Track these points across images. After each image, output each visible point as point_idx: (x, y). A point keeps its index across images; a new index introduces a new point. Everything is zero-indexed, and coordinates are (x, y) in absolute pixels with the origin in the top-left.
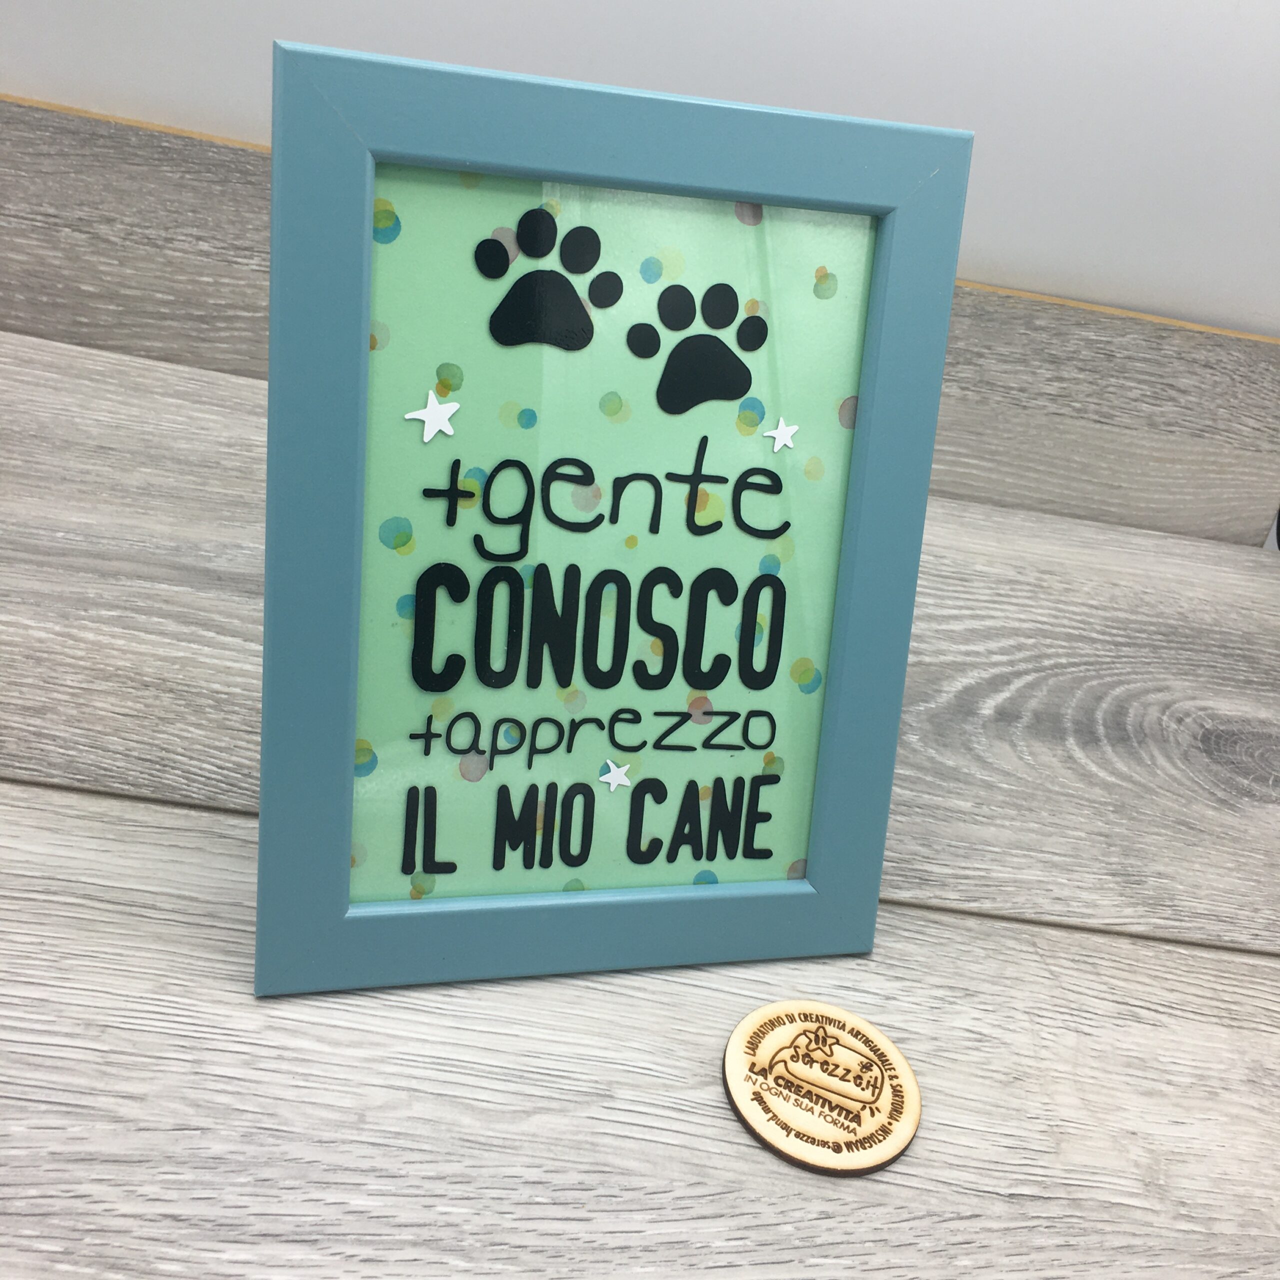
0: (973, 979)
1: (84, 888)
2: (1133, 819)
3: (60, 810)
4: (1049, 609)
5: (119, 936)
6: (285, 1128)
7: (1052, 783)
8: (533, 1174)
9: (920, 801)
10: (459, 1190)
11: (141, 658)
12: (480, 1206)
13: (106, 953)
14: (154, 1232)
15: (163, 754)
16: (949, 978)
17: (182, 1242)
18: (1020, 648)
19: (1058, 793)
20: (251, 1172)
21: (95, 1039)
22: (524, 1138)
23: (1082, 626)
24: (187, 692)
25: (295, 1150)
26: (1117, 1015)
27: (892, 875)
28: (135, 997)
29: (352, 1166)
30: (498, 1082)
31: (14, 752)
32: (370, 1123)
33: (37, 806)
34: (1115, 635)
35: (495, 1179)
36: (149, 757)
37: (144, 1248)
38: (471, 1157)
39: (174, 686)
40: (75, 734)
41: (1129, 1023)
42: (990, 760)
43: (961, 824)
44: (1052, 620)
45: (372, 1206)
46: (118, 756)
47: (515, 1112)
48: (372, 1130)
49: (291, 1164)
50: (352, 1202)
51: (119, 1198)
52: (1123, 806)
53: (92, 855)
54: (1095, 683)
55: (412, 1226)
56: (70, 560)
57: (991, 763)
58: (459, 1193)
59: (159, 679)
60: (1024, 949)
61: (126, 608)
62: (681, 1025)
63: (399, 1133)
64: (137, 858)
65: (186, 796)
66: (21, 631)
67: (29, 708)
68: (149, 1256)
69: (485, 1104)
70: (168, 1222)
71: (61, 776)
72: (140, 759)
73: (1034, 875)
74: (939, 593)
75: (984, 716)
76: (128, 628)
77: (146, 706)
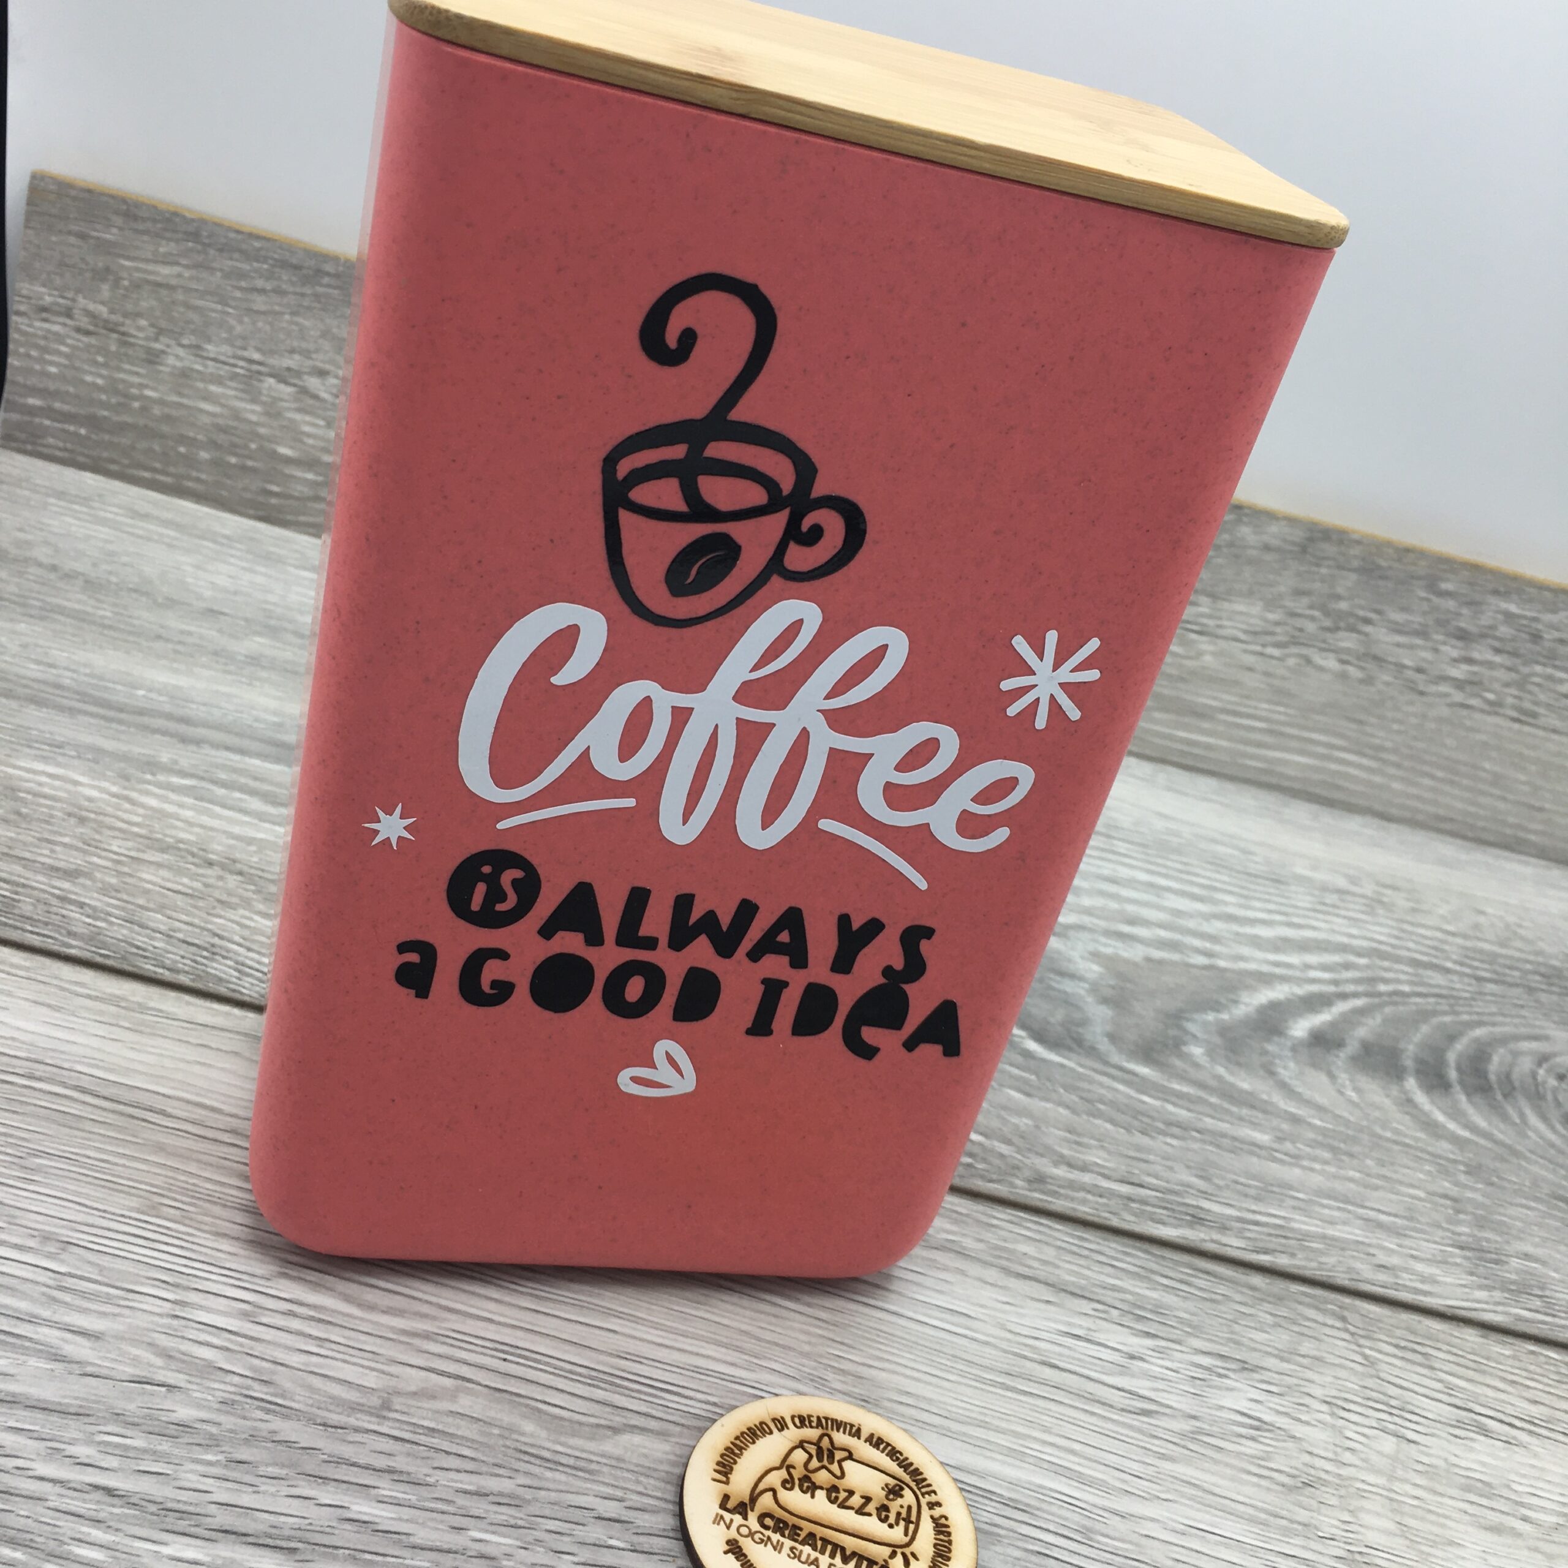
0: (1255, 1350)
1: (79, 1079)
2: (1492, 1184)
3: (67, 986)
4: (1392, 927)
5: (108, 1140)
6: (280, 1401)
7: (1384, 1127)
8: (611, 1509)
9: (1200, 1125)
10: (505, 1514)
11: (210, 833)
12: (530, 1539)
13: (89, 1157)
14: (75, 1505)
16: (1221, 1344)
17: (111, 1524)
18: (1347, 966)
19: (1388, 1140)
20: (223, 1449)
21: (50, 1256)
22: (604, 1461)
23: (1433, 952)
24: (260, 877)
25: (288, 1429)
26: (1454, 1423)
27: (1154, 1206)
28: (114, 1214)
29: (361, 1462)
30: (580, 1385)
31: (28, 914)
32: (396, 1411)
33: (40, 978)
34: (1477, 968)
35: (556, 1507)
36: (196, 941)
37: (58, 1523)
38: (526, 1473)
39: (245, 869)
40: (109, 905)
41: (1472, 1435)
42: (1300, 1090)
43: (1255, 1160)
44: (1393, 941)
45: (381, 1517)
46: (158, 935)
47: (598, 1426)
48: (398, 1420)
49: (280, 1447)
50: (355, 1508)
51: (39, 1454)
52: (1480, 1166)
53: (95, 1042)
54: (1447, 1019)
55: (431, 1550)
56: (146, 720)
57: (1300, 1094)
58: (505, 1517)
59: (228, 859)
60: (1330, 1322)
61: (202, 779)
62: (840, 1350)
63: (433, 1430)
64: (153, 1054)
65: (234, 991)
66: (70, 787)
67: (57, 869)
68: (64, 1535)
69: (557, 1411)
70: (98, 1495)
71: (80, 948)
73: (1349, 1233)
74: (1245, 892)
75: (1296, 1038)
76: (201, 799)
77: (206, 885)
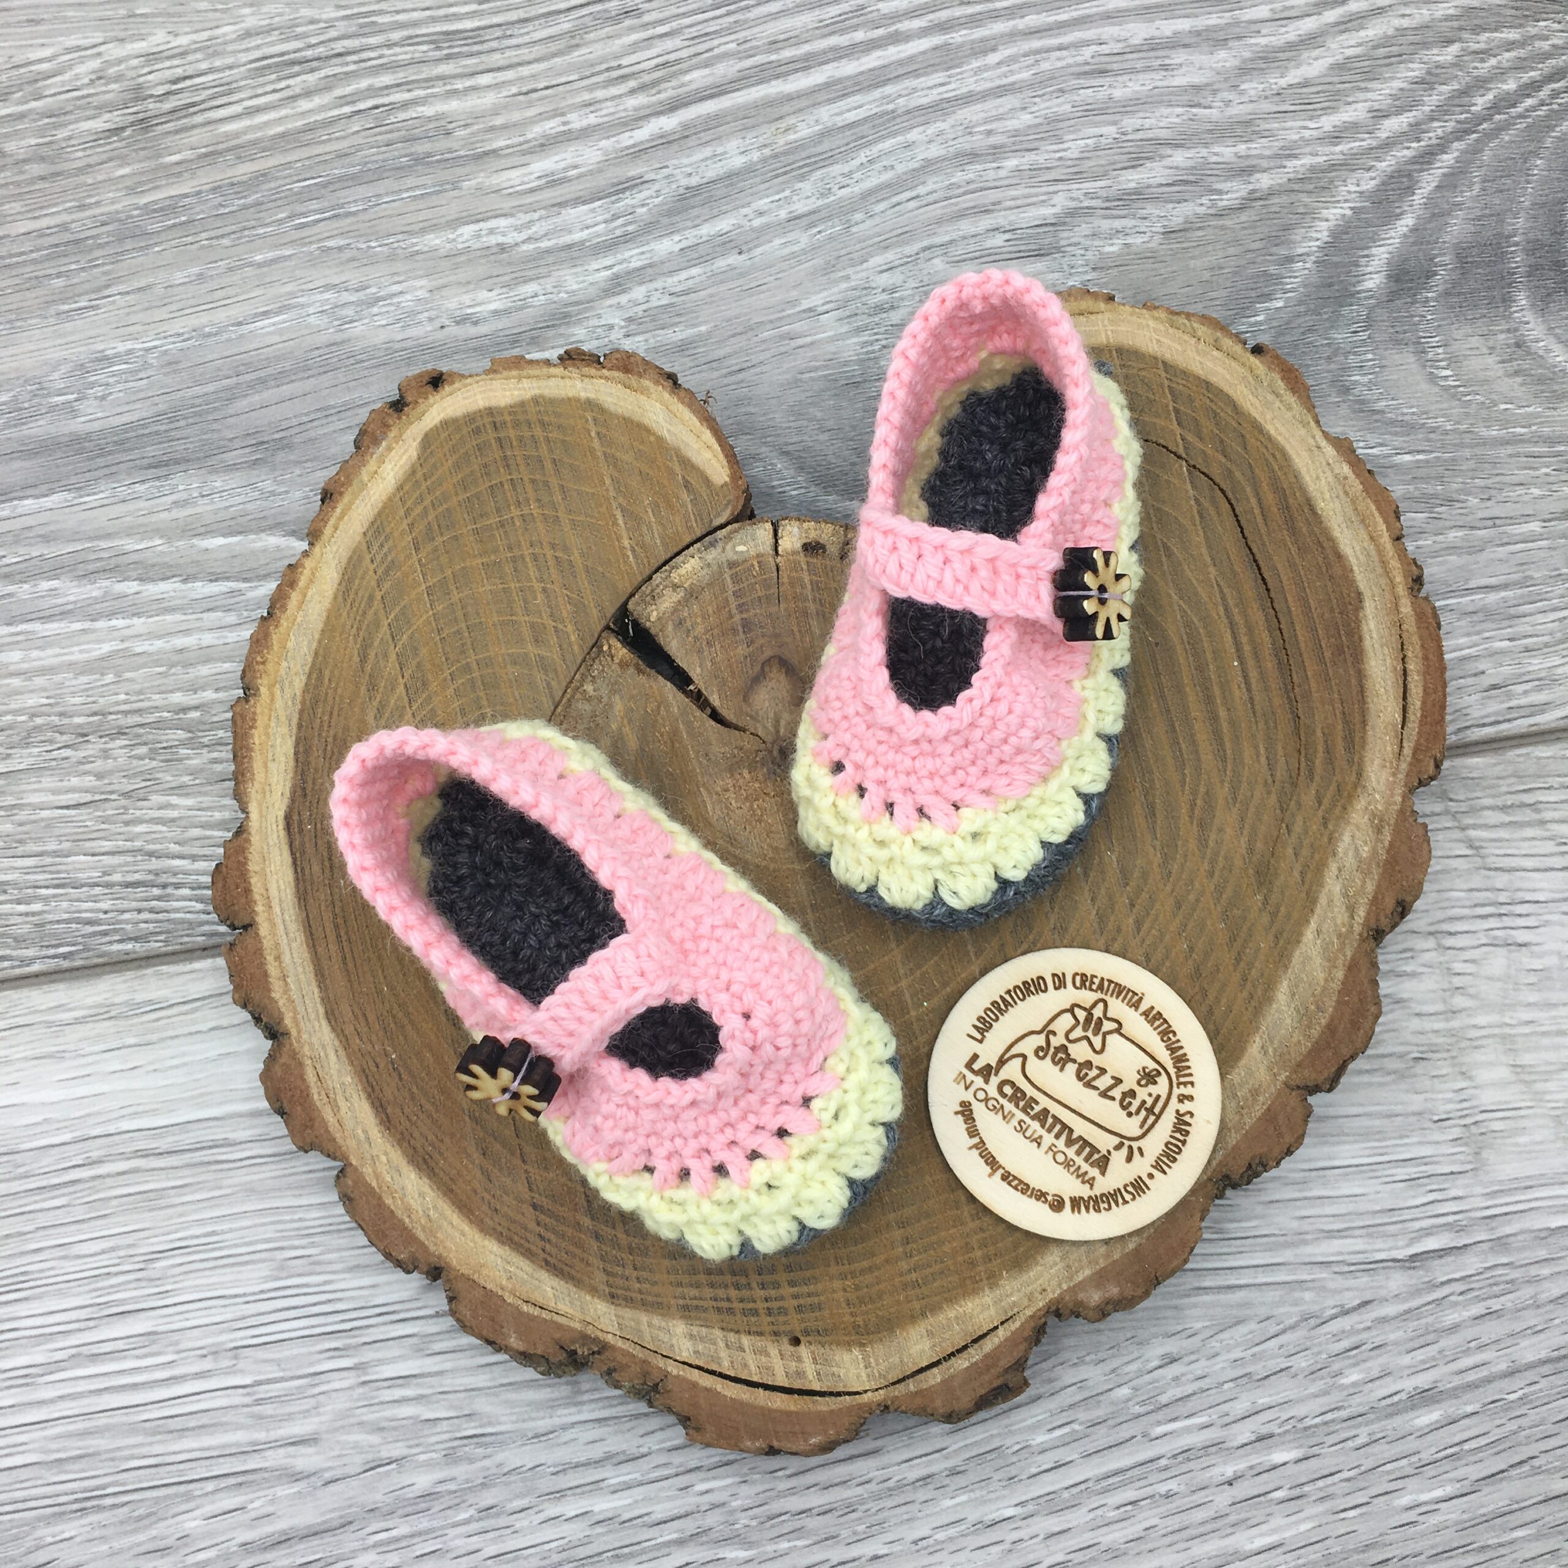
1: (132, 1141)
6: (488, 1430)
15: (155, 864)
18: (1431, 79)
19: (1497, 443)
20: (470, 1502)
25: (511, 1456)
36: (138, 877)
39: (120, 720)
42: (1379, 404)
45: (619, 1507)
49: (512, 1478)
50: (596, 1509)
53: (119, 1082)
72: (128, 885)
75: (1369, 295)
